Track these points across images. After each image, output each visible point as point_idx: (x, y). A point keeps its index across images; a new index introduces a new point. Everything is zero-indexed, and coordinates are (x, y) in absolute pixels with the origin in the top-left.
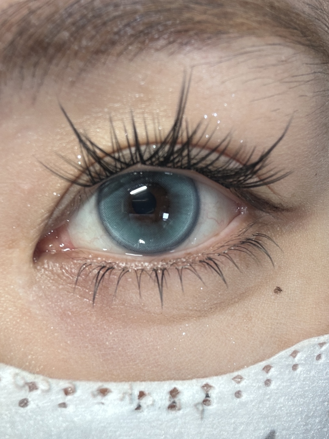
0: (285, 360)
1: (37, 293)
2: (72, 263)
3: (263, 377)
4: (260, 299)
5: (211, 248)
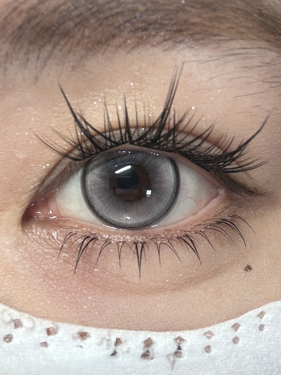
0: (253, 320)
1: (23, 254)
2: (59, 231)
3: (232, 334)
4: (231, 276)
5: (189, 226)
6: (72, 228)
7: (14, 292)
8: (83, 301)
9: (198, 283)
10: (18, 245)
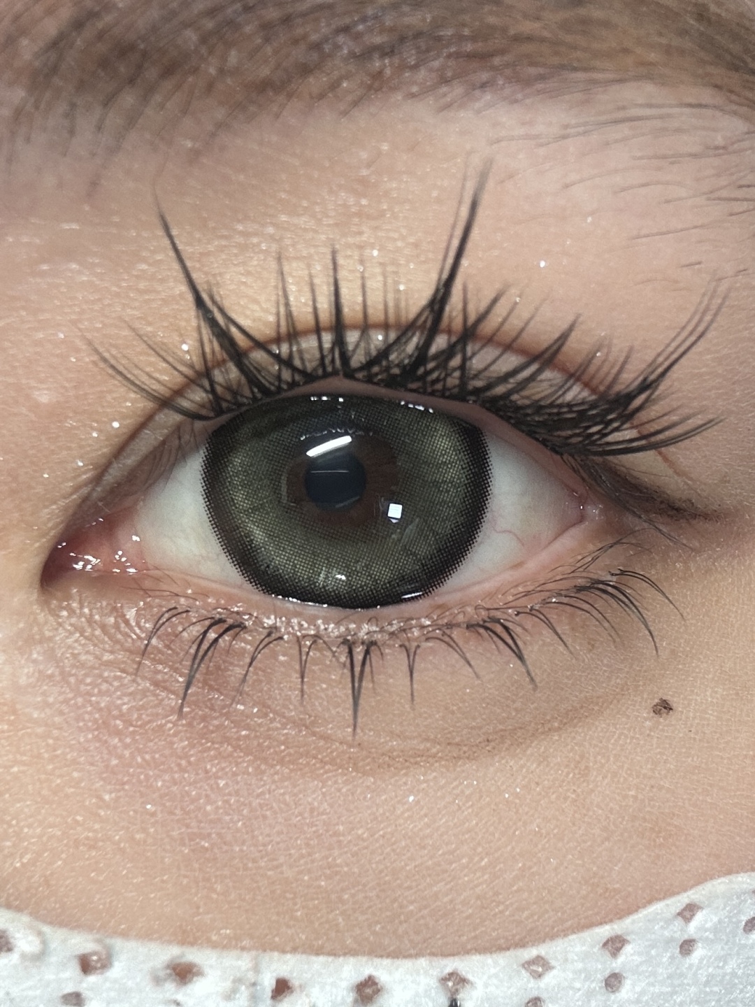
0: (662, 926)
1: (41, 667)
2: (142, 603)
3: (602, 966)
5: (500, 596)
6: (177, 595)
7: (15, 769)
8: (204, 793)
9: (521, 743)
10: (26, 641)
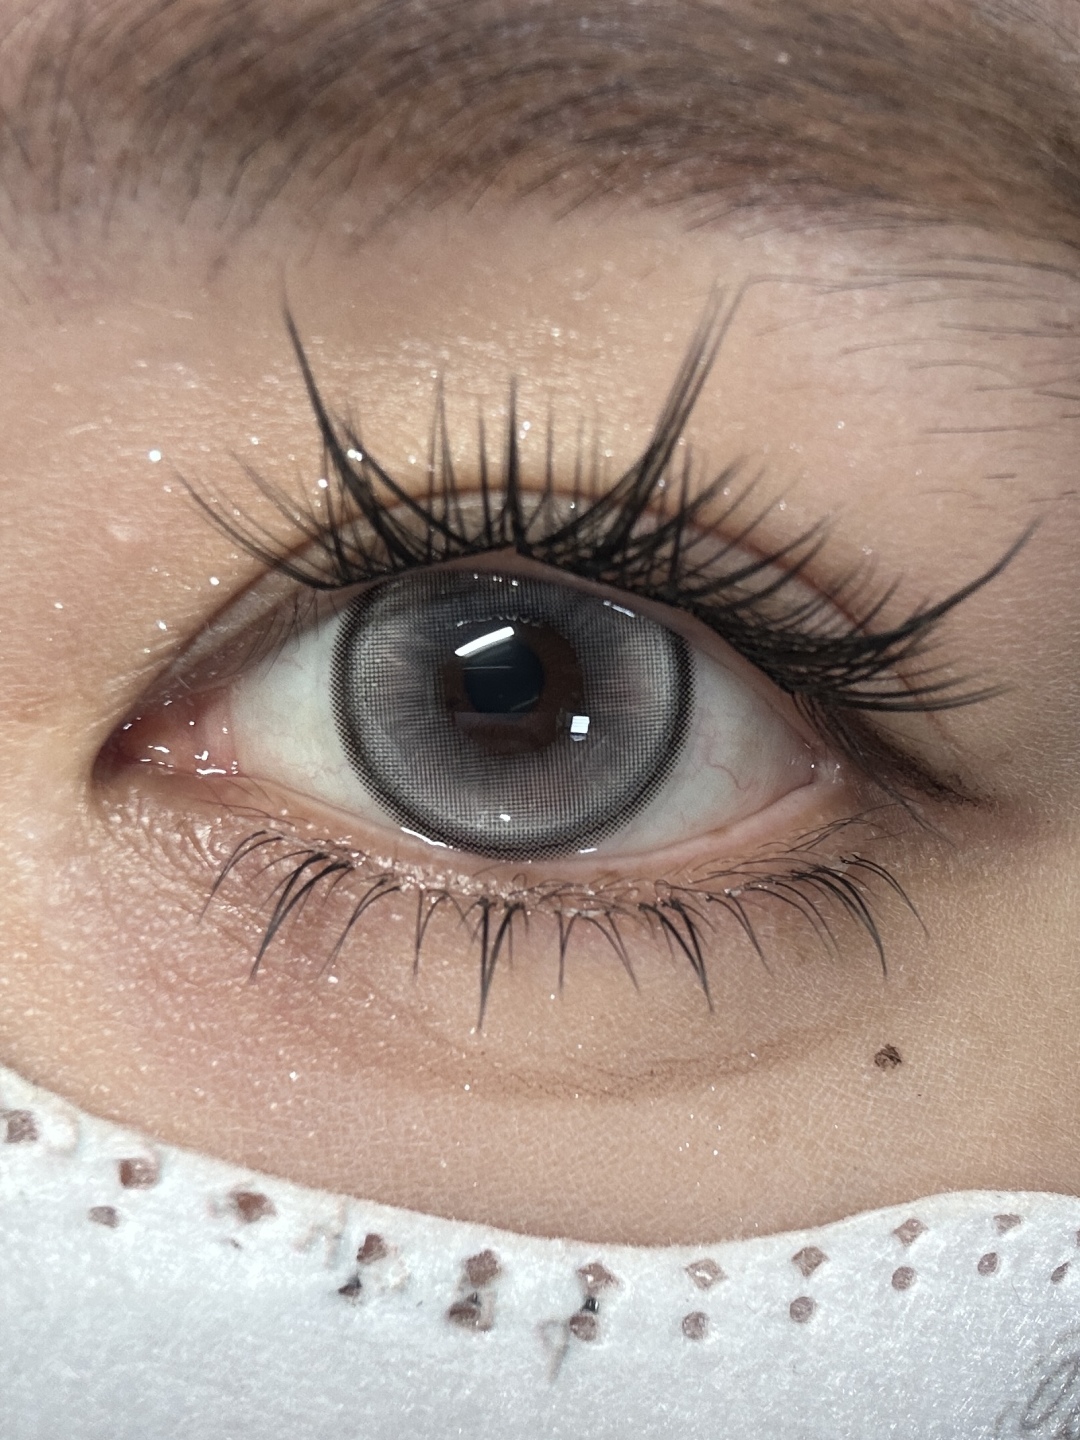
2: (219, 820)
3: (789, 1285)
4: (821, 1075)
6: (268, 816)
8: (271, 1085)
9: (695, 1084)
